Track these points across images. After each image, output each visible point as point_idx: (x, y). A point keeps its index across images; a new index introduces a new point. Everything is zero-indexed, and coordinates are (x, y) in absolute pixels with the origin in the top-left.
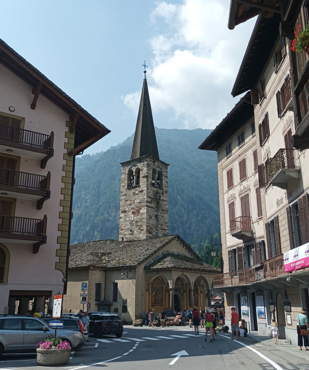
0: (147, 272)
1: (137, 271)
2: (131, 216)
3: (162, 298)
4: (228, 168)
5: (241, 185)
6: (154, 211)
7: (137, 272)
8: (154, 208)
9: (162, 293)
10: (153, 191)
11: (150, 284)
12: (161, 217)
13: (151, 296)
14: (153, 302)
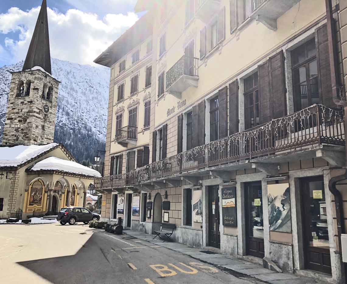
0: (28, 174)
1: (17, 172)
2: (17, 124)
3: (40, 198)
4: (120, 83)
5: (130, 98)
6: (42, 122)
7: (17, 174)
8: (42, 119)
9: (41, 194)
10: (42, 103)
11: (30, 185)
12: (48, 128)
13: (29, 196)
14: (31, 201)
